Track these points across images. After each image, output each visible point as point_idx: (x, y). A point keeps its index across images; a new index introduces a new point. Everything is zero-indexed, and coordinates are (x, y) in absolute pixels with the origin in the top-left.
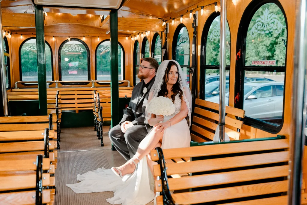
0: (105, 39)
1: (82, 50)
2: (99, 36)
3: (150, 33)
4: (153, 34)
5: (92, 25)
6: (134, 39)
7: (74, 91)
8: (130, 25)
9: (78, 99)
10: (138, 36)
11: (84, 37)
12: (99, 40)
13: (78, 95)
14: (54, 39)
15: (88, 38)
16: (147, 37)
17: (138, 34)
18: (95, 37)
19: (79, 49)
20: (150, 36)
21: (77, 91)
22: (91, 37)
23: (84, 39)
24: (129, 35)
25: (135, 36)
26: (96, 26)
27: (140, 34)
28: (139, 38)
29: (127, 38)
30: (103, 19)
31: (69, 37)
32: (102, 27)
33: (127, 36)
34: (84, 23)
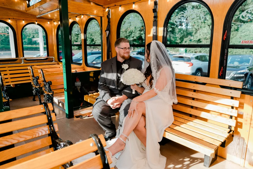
0: (30, 22)
1: (7, 31)
2: (24, 19)
5: (18, 9)
7: (5, 67)
9: (10, 74)
11: (10, 19)
12: (24, 23)
13: (9, 70)
15: (13, 20)
16: (77, 22)
18: (20, 20)
19: (5, 30)
21: (8, 67)
22: (16, 20)
23: (9, 21)
24: (50, 20)
26: (21, 10)
32: (27, 12)
33: (48, 21)
34: (10, 6)
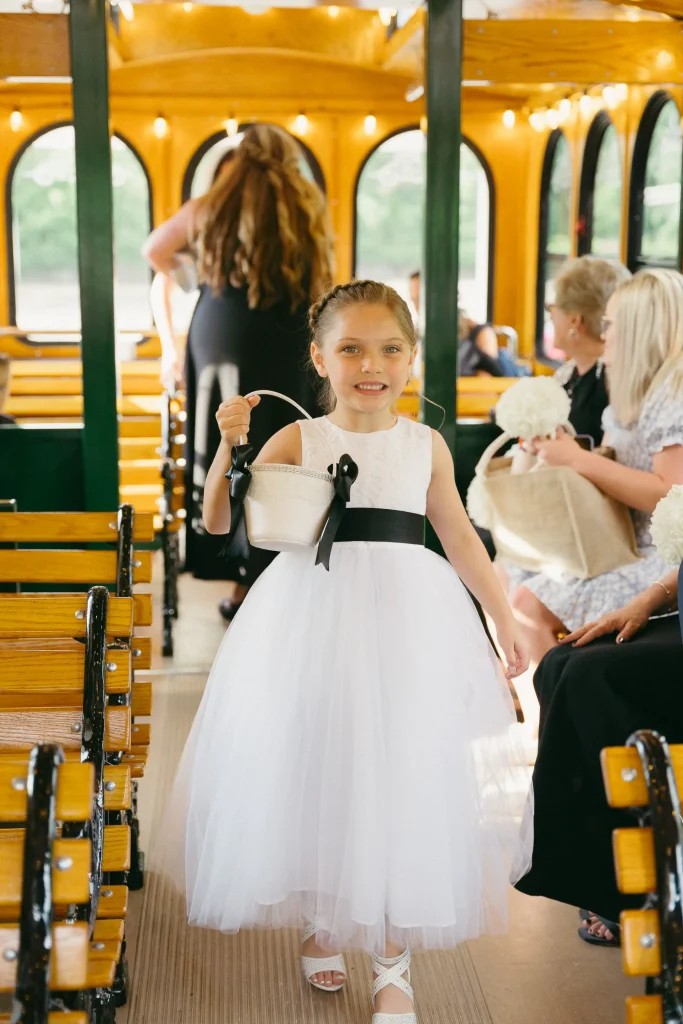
0: (403, 122)
2: (373, 106)
3: (630, 94)
4: (640, 97)
6: (542, 121)
8: (526, 55)
10: (565, 104)
11: (302, 112)
12: (370, 127)
14: (160, 128)
16: (612, 115)
17: (567, 96)
20: (625, 107)
22: (337, 116)
24: (517, 102)
25: (549, 106)
27: (575, 96)
28: (571, 113)
29: (509, 117)
30: (393, 27)
31: (232, 116)
32: (387, 66)
33: (509, 108)
